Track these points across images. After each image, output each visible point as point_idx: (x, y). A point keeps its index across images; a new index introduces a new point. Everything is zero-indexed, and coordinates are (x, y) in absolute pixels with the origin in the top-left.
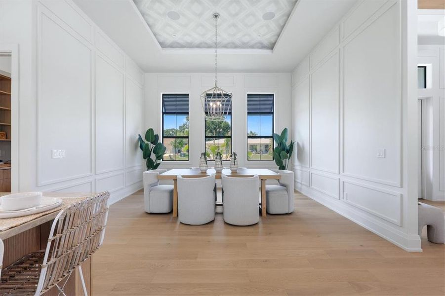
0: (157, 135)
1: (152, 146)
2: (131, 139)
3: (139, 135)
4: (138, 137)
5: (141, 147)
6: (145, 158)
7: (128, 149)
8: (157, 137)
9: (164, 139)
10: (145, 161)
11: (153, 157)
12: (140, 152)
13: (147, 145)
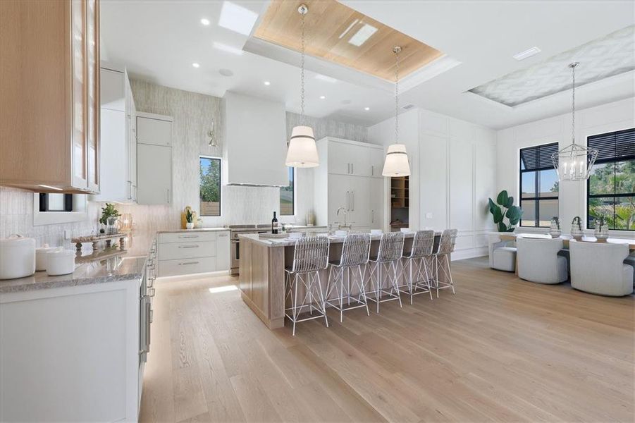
0: (512, 198)
1: (504, 210)
2: (481, 204)
3: (490, 199)
4: (488, 200)
5: (492, 211)
6: (496, 222)
7: (477, 213)
8: (511, 199)
9: (522, 201)
10: (496, 226)
11: (506, 221)
12: (491, 216)
13: (499, 209)
